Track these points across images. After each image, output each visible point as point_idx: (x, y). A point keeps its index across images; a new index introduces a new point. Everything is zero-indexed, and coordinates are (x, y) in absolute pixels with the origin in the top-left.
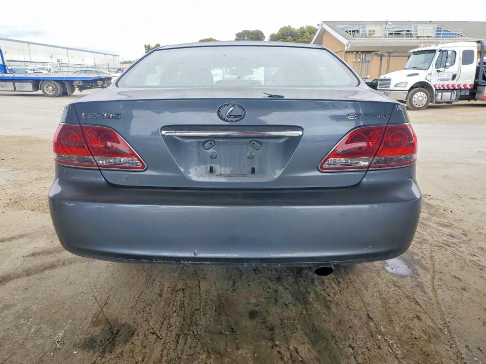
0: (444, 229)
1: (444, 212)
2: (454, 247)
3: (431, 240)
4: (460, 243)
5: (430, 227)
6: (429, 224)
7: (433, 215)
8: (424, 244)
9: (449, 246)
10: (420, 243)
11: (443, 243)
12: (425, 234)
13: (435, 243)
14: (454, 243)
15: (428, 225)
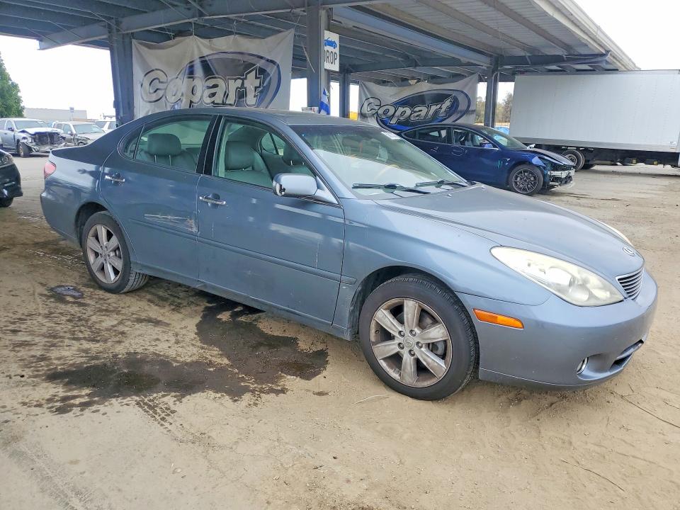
0: (24, 339)
1: (23, 373)
2: (14, 319)
3: (40, 319)
4: (5, 326)
5: (44, 336)
6: (46, 340)
7: (43, 358)
8: (47, 312)
9: (20, 319)
10: (52, 313)
11: (25, 320)
12: (48, 324)
13: (34, 317)
14: (14, 323)
15: (48, 337)
